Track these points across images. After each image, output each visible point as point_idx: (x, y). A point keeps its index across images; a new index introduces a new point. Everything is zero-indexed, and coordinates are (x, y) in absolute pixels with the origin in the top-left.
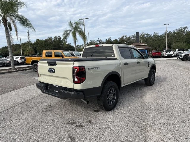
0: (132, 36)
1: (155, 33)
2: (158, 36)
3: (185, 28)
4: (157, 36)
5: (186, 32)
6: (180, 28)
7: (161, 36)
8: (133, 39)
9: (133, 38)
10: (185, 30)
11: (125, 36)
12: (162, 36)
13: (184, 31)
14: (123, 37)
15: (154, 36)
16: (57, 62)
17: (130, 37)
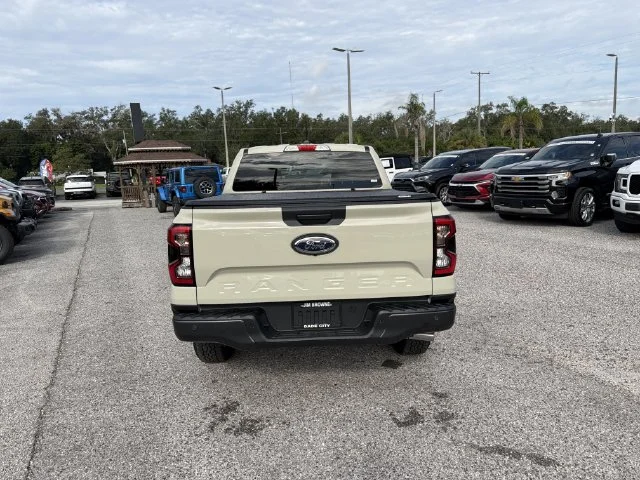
0: (84, 113)
1: (163, 109)
2: (176, 121)
3: (249, 104)
4: (172, 121)
5: (250, 116)
6: (236, 105)
7: (185, 123)
8: (88, 125)
9: (87, 122)
10: (249, 112)
11: (56, 112)
12: (187, 122)
13: (246, 111)
14: (45, 113)
15: (162, 119)
16: (348, 208)
17: (74, 118)
